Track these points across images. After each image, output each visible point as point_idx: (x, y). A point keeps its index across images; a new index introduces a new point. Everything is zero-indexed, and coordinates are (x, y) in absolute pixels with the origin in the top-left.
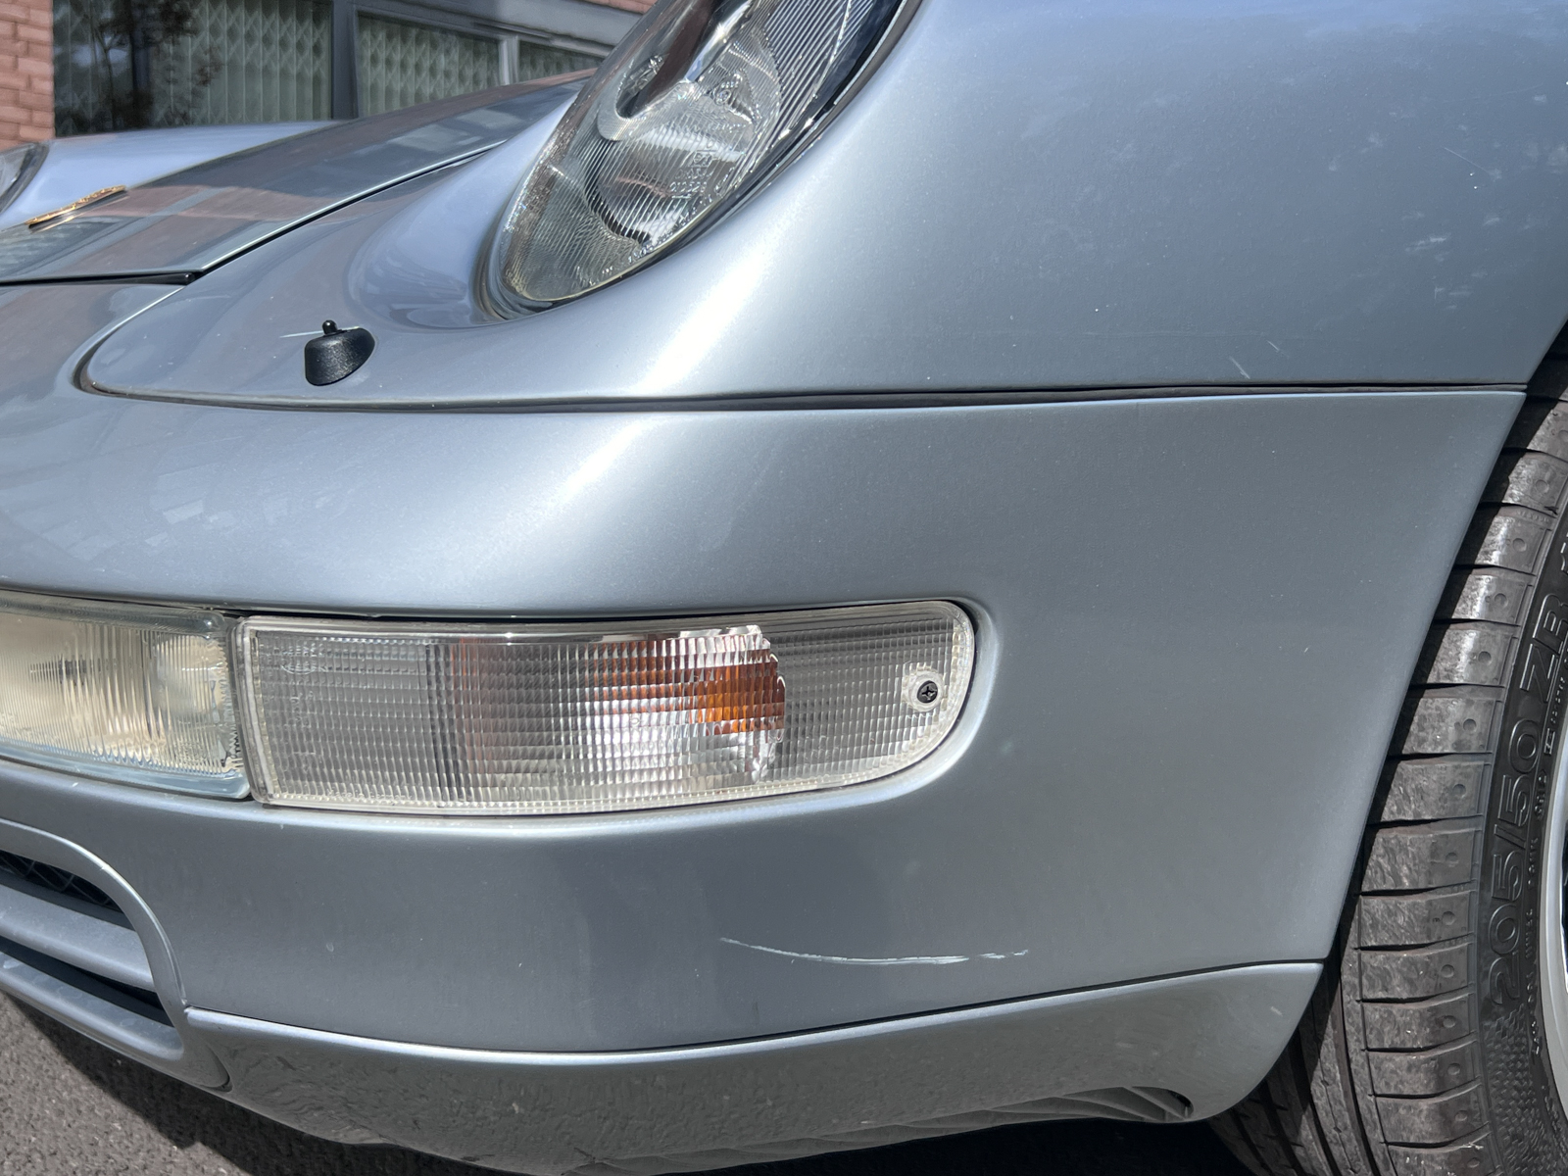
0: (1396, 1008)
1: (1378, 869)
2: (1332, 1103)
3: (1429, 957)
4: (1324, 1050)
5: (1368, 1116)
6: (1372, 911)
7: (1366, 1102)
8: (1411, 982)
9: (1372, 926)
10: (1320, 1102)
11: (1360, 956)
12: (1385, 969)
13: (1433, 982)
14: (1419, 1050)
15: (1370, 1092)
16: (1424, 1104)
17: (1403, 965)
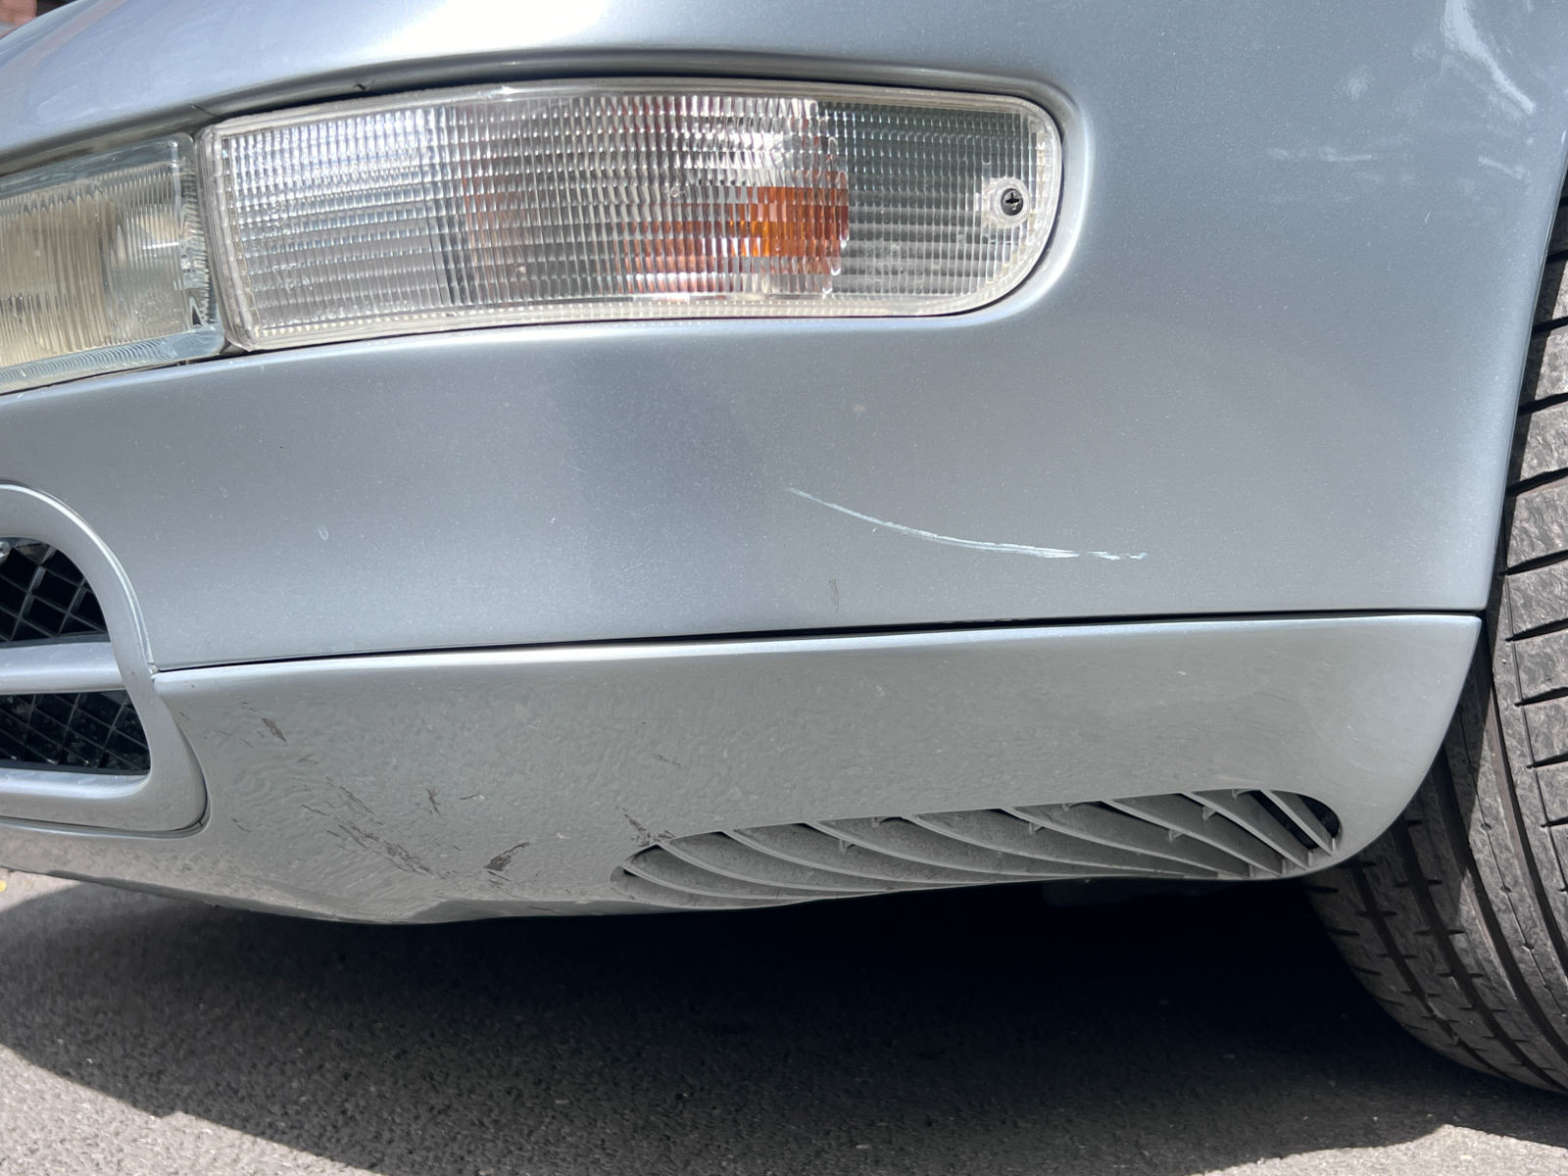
1: (1524, 536)
2: (1496, 851)
4: (1481, 783)
5: (1542, 856)
6: (1523, 587)
7: (1538, 836)
9: (1524, 605)
10: (1481, 855)
11: (1514, 647)
12: (1546, 654)
15: (1544, 822)
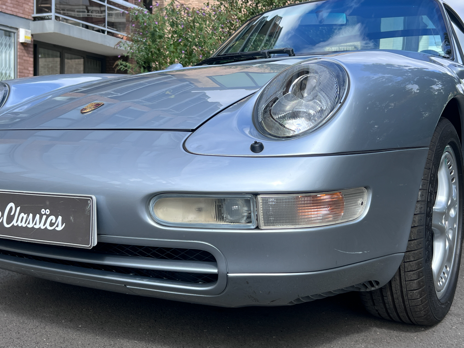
0: (411, 263)
3: (417, 252)
5: (403, 286)
7: (403, 283)
8: (414, 257)
13: (418, 257)
14: (415, 270)
15: (405, 281)
16: (415, 281)
17: (412, 254)
